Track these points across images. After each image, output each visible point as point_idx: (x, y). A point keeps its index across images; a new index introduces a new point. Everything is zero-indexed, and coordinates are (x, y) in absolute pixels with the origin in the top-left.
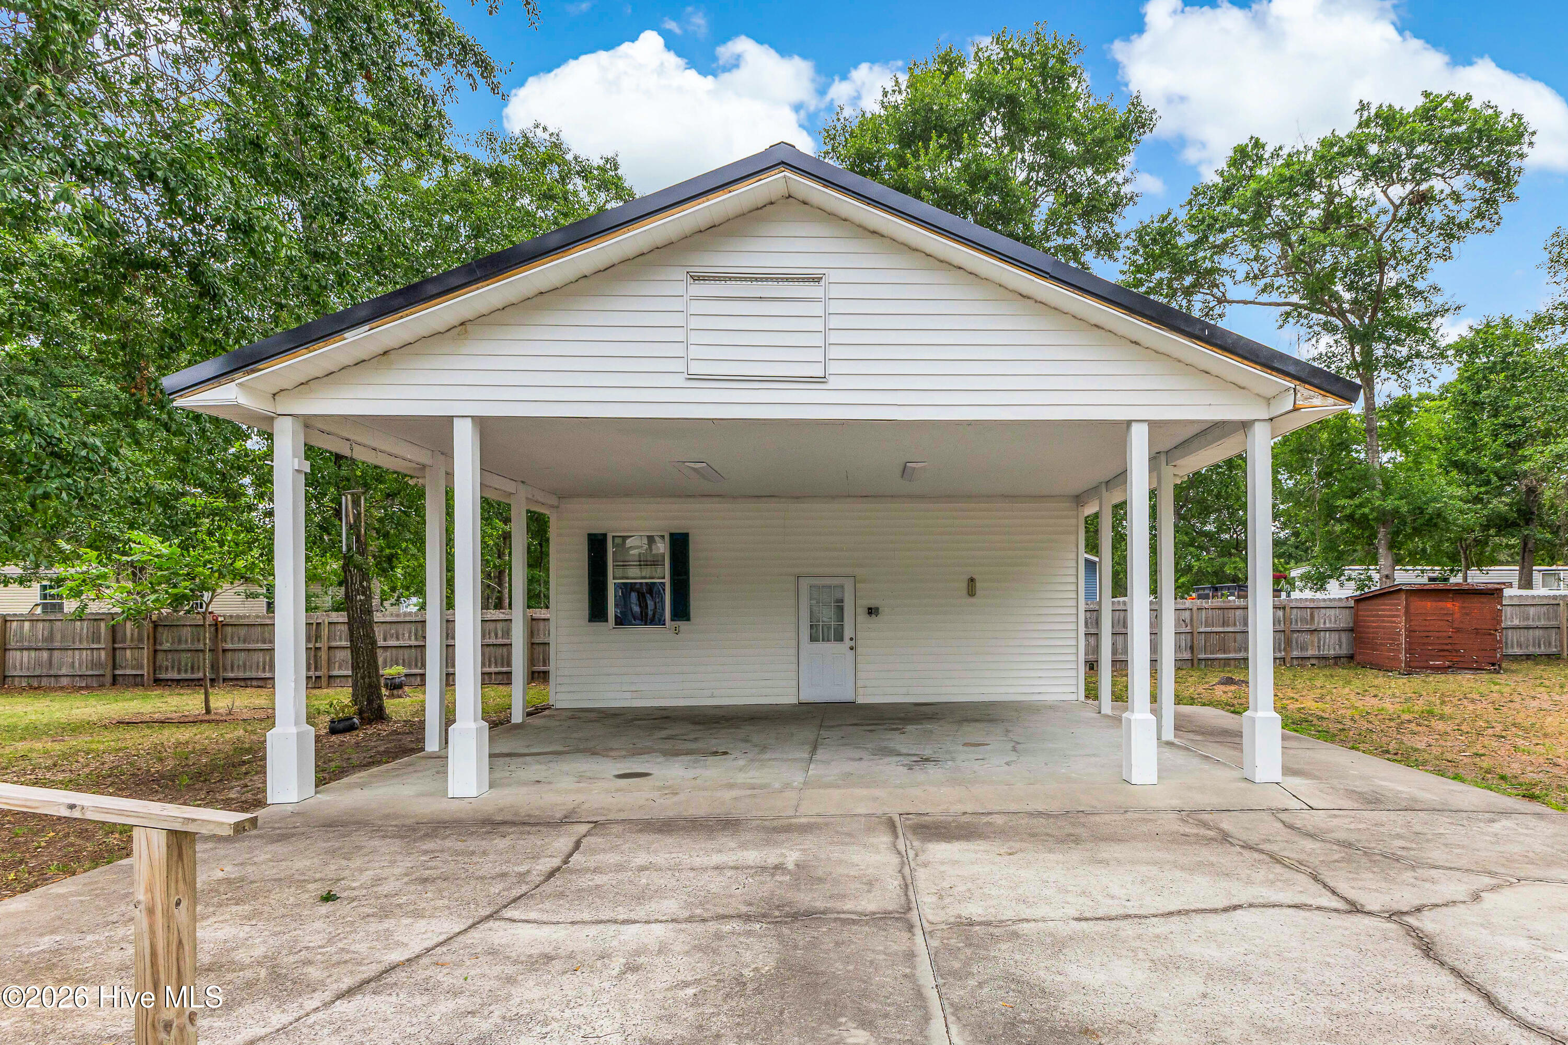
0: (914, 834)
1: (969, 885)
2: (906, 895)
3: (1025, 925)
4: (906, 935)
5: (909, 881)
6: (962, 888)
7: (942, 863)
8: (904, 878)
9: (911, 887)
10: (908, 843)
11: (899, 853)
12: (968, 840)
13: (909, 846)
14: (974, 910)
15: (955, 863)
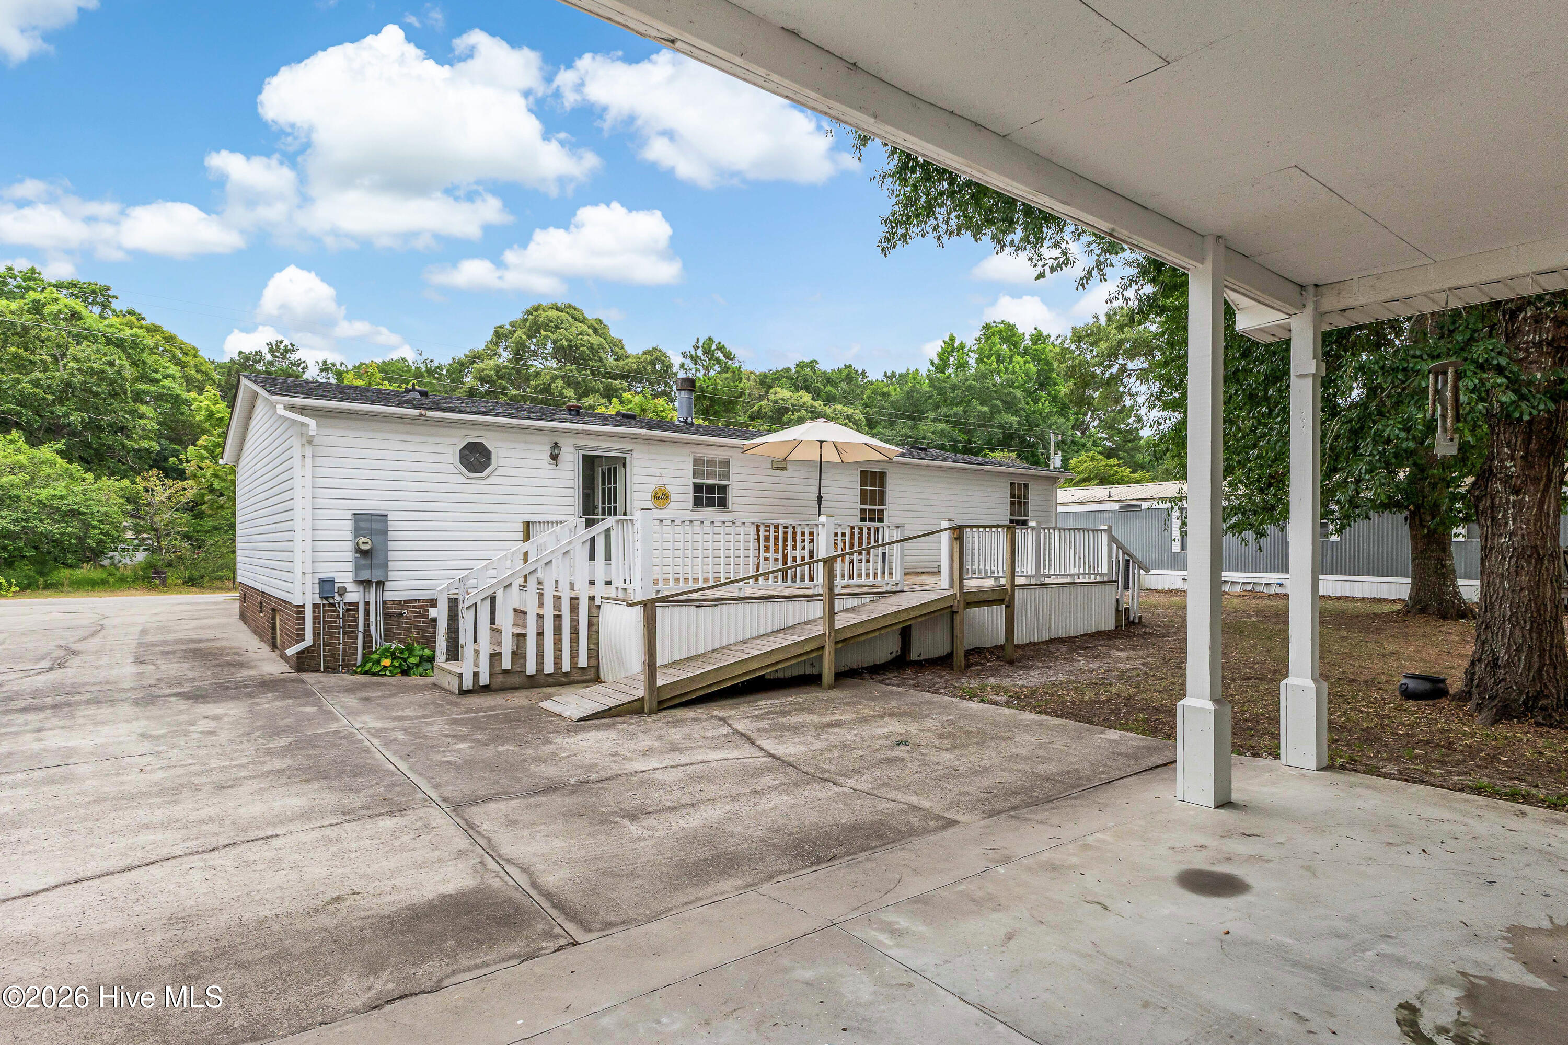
0: (510, 901)
1: (397, 843)
2: (466, 820)
3: (334, 822)
4: (446, 795)
5: (470, 831)
6: (406, 838)
7: (441, 861)
8: (479, 833)
9: (465, 827)
10: (511, 883)
11: (508, 861)
12: (411, 908)
13: (502, 874)
14: (387, 824)
15: (421, 866)
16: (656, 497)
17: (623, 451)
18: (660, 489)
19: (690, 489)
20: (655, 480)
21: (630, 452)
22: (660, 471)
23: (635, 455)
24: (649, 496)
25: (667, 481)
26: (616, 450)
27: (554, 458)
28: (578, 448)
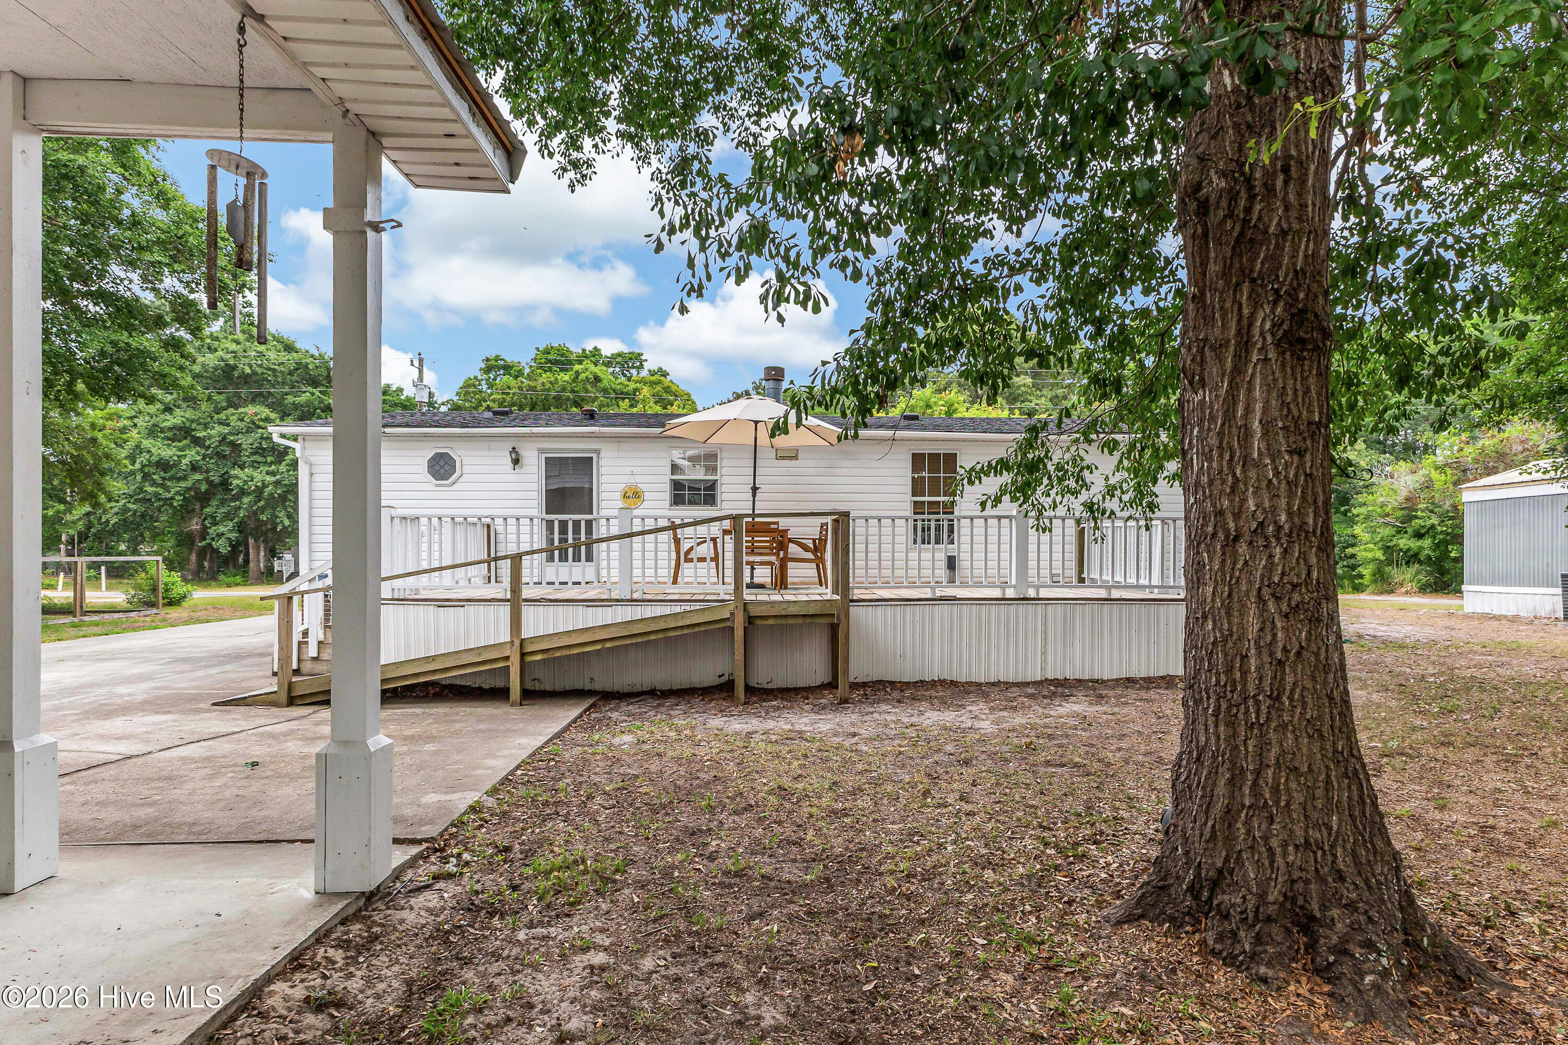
16: (625, 496)
17: (590, 451)
18: (630, 488)
19: (667, 487)
20: (626, 479)
21: (598, 452)
22: (631, 469)
23: (602, 454)
24: (618, 495)
25: (639, 479)
26: (583, 451)
27: (516, 462)
28: (541, 451)
